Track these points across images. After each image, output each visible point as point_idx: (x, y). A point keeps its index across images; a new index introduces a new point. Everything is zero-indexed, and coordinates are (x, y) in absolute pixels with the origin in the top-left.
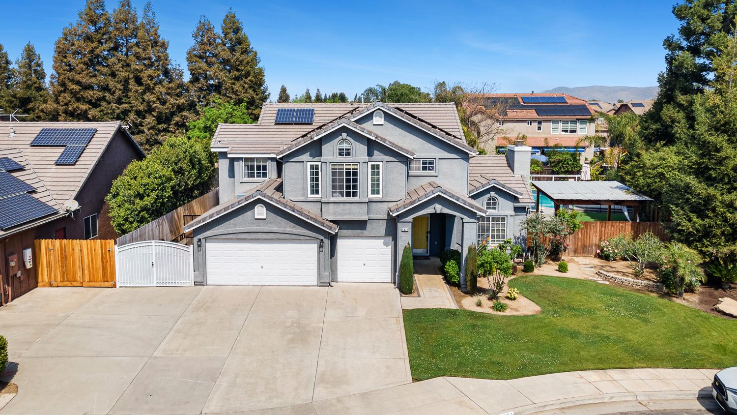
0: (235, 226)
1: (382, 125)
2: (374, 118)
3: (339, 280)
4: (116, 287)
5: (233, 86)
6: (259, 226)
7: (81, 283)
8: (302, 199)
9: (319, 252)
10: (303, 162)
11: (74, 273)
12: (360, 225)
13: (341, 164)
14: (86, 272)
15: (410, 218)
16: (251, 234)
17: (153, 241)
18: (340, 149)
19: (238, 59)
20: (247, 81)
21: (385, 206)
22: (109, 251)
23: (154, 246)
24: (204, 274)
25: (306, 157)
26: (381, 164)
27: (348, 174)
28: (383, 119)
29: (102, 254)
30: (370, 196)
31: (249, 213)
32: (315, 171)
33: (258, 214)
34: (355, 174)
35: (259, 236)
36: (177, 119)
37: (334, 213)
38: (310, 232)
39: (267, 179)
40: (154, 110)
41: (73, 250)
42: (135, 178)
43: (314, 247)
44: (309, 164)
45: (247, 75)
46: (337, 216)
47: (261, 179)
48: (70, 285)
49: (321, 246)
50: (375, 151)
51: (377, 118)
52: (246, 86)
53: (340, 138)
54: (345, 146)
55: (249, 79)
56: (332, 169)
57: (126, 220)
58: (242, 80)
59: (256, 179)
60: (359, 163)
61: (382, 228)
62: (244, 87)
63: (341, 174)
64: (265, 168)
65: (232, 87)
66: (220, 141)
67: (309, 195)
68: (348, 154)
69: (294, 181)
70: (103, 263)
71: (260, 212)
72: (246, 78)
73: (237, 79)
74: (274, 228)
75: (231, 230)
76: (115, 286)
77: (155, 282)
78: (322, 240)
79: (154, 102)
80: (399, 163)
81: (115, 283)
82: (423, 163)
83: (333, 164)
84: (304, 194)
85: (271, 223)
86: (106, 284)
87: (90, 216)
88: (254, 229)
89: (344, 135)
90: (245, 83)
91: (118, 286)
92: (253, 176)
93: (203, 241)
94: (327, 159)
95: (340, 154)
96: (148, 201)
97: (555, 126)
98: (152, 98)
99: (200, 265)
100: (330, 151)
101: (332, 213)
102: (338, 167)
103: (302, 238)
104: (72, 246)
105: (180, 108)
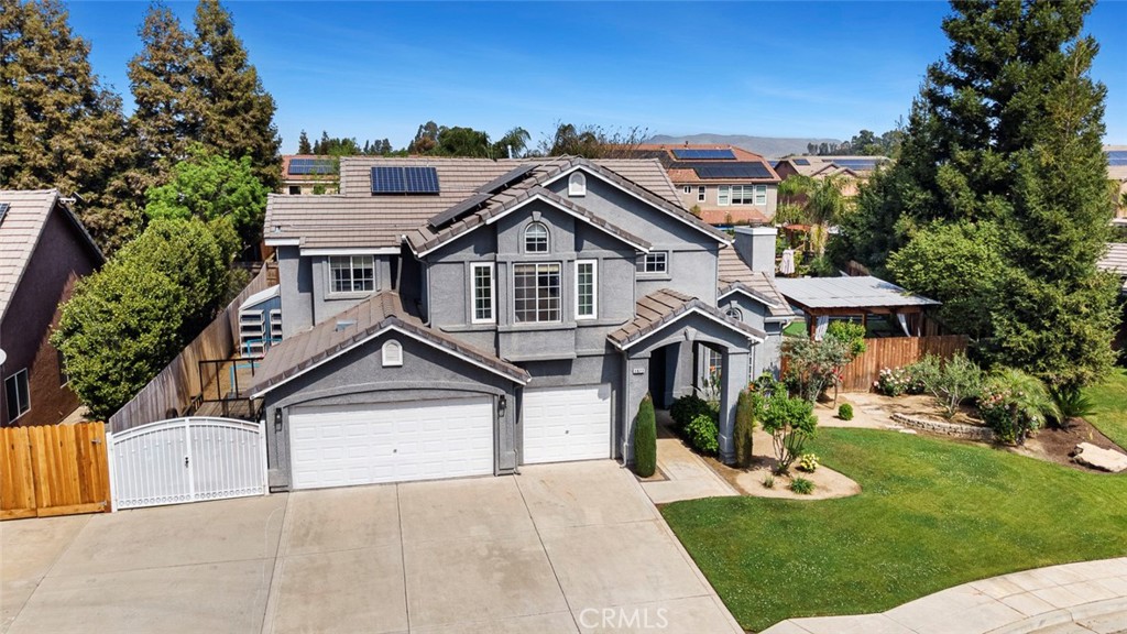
0: (346, 381)
1: (583, 196)
2: (570, 185)
3: (526, 461)
4: (110, 511)
5: (224, 126)
6: (390, 379)
7: (33, 510)
8: (462, 326)
9: (496, 418)
10: (463, 262)
11: (17, 493)
12: (561, 367)
13: (532, 264)
14: (44, 488)
15: (647, 352)
16: (375, 395)
17: (187, 419)
18: (528, 240)
19: (231, 78)
20: (248, 117)
21: (602, 334)
22: (94, 443)
23: (188, 429)
24: (288, 473)
25: (467, 253)
26: (594, 262)
27: (543, 281)
28: (584, 186)
29: (79, 449)
30: (578, 317)
31: (372, 357)
32: (483, 278)
33: (389, 358)
34: (554, 281)
35: (391, 396)
36: (116, 183)
37: (520, 350)
38: (482, 384)
39: (373, 292)
40: (71, 166)
41: (13, 447)
42: (117, 298)
43: (485, 410)
44: (473, 266)
45: (248, 106)
46: (524, 354)
47: (364, 293)
48: (9, 517)
49: (501, 407)
50: (585, 242)
51: (575, 184)
52: (247, 126)
53: (529, 219)
54: (537, 233)
55: (251, 113)
56: (516, 274)
57: (104, 378)
58: (239, 115)
59: (353, 293)
60: (561, 262)
61: (596, 369)
62: (243, 127)
63: (531, 281)
64: (368, 272)
65: (221, 127)
66: (279, 227)
67: (475, 320)
68: (542, 247)
69: (446, 297)
70: (81, 467)
71: (392, 354)
72: (247, 112)
73: (232, 113)
74: (418, 382)
75: (339, 388)
76: (108, 509)
77: (192, 493)
78: (502, 397)
79: (71, 153)
80: (624, 261)
81: (109, 503)
82: (649, 259)
83: (518, 264)
84: (466, 318)
85: (411, 372)
86: (90, 507)
87: (15, 375)
88: (382, 384)
89: (537, 215)
90: (245, 120)
91: (114, 509)
92: (347, 288)
93: (284, 411)
94: (507, 257)
95: (530, 247)
96: (147, 341)
97: (723, 193)
98: (67, 144)
99: (279, 456)
100: (511, 245)
101: (514, 350)
102: (525, 270)
103: (468, 394)
104: (11, 438)
105: (122, 165)
